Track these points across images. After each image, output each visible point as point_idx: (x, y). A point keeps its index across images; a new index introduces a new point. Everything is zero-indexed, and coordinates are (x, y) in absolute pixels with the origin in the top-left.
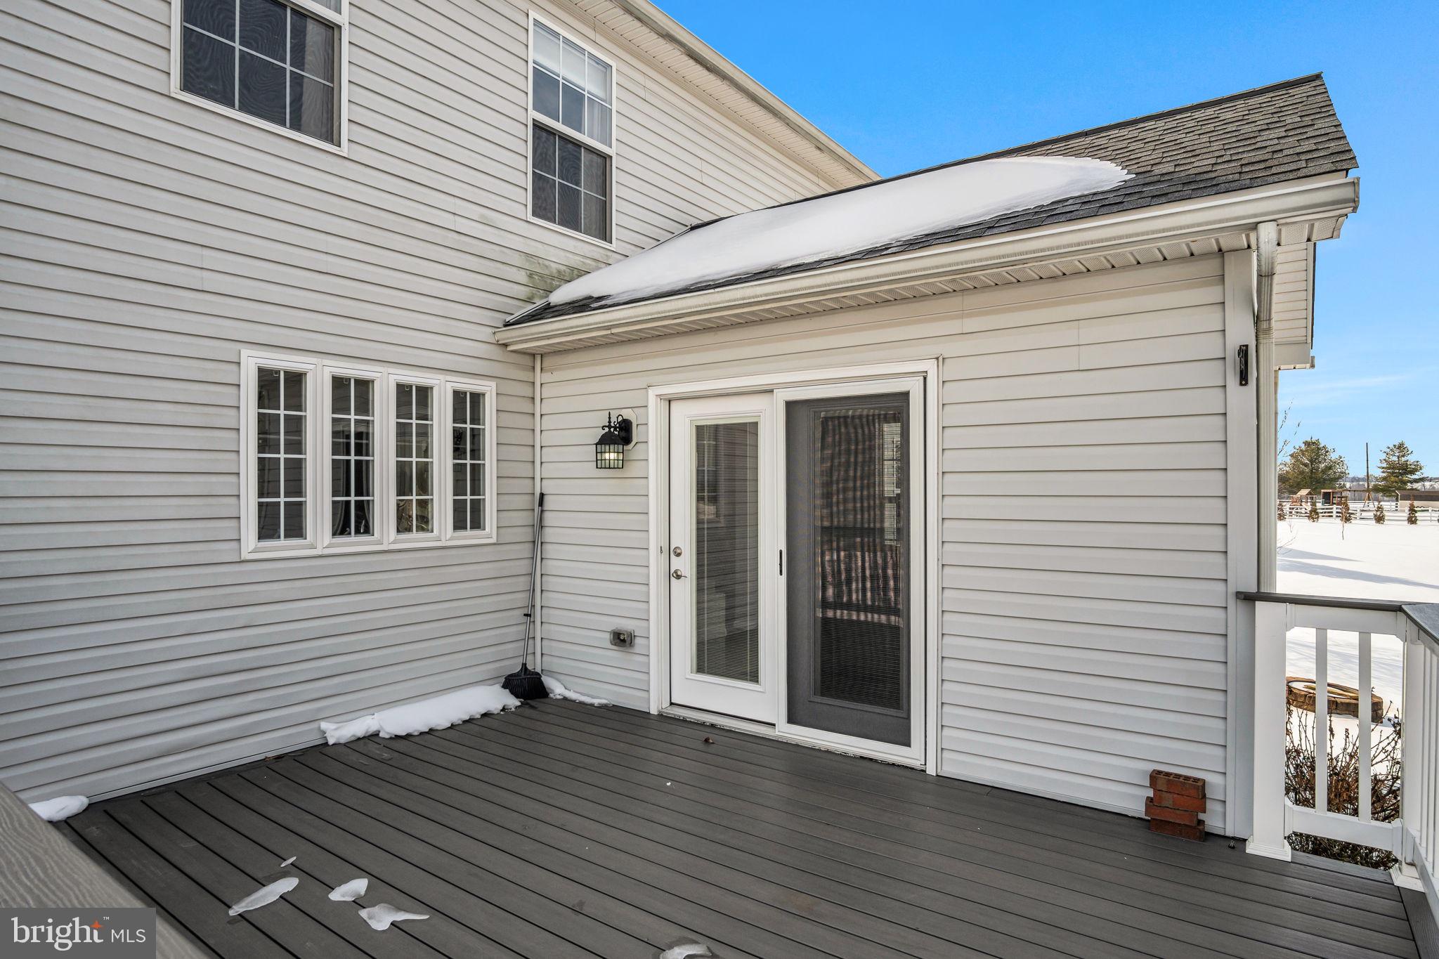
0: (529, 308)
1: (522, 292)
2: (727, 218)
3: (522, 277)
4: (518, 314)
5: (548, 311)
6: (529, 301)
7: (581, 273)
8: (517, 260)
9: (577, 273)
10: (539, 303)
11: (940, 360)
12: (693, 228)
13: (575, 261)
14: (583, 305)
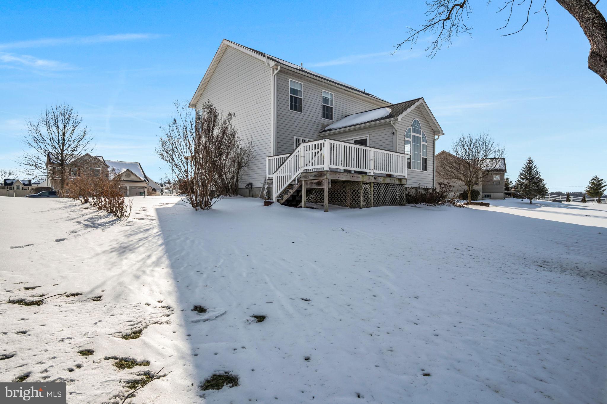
0: (322, 131)
1: (321, 128)
2: (349, 115)
3: (321, 126)
4: (321, 131)
5: (325, 131)
6: (322, 129)
7: (329, 125)
8: (320, 124)
9: (328, 125)
10: (323, 130)
11: (370, 135)
12: (346, 116)
13: (328, 123)
14: (330, 130)
